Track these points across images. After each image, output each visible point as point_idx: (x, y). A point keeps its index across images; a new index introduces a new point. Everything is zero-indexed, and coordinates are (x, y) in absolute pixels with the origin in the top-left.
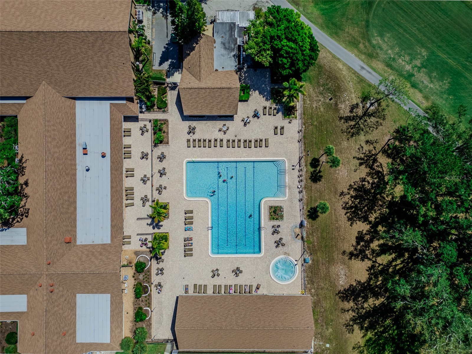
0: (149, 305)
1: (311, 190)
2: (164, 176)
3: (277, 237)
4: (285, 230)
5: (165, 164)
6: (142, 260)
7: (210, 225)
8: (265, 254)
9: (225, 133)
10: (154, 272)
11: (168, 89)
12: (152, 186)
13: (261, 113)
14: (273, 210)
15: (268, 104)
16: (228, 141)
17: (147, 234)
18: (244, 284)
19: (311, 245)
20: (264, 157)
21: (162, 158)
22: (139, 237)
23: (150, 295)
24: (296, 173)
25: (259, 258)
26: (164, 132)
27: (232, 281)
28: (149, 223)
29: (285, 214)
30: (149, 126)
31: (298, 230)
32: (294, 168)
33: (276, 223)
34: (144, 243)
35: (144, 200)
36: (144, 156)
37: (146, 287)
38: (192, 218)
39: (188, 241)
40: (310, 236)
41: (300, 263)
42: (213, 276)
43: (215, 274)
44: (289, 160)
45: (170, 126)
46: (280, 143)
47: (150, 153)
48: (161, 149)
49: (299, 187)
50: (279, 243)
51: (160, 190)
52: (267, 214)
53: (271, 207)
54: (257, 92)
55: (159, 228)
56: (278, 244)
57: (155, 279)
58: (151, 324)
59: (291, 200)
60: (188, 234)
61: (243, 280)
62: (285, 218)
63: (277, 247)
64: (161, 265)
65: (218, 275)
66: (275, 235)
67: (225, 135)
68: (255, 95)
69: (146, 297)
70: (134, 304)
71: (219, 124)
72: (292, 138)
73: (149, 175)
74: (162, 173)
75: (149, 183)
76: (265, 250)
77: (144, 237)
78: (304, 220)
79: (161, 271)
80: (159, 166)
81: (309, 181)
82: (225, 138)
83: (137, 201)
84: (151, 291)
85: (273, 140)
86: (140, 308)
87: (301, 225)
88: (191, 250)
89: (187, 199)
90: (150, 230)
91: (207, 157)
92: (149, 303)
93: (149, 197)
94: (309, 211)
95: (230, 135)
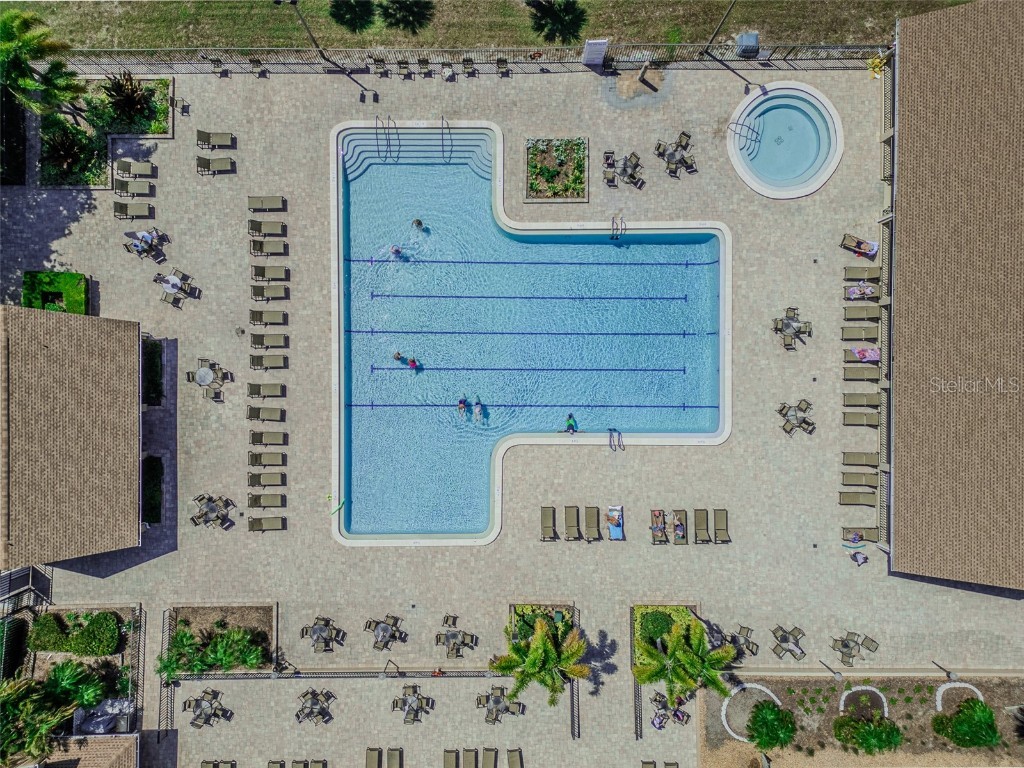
0: (925, 688)
1: (461, 26)
2: (403, 626)
3: (653, 169)
4: (626, 134)
5: (351, 622)
6: (743, 719)
7: (604, 439)
8: (719, 218)
9: (226, 376)
10: (788, 669)
11: (42, 608)
12: (442, 674)
13: (143, 229)
14: (543, 185)
15: (105, 198)
16: (256, 361)
17: (637, 695)
18: (839, 304)
19: (688, 30)
20: (327, 217)
21: (328, 635)
22: (648, 729)
23: (887, 685)
24: (393, 87)
25: (736, 240)
26: (222, 624)
27: (826, 354)
28: (591, 686)
29: (559, 134)
30: (190, 689)
31: (627, 82)
32: (369, 96)
33: (595, 171)
34: (673, 709)
35: (497, 706)
36: (318, 708)
37: (853, 699)
38: (574, 511)
39: (670, 528)
40: (651, 32)
41: (757, 76)
42: (807, 426)
43: (798, 419)
44: (340, 113)
45: (197, 602)
46: (269, 150)
47: (304, 685)
48: (289, 640)
49: (448, 72)
50: (679, 161)
51: (458, 642)
52: (557, 207)
53: (533, 190)
54: (55, 245)
55: (614, 646)
56: (683, 162)
57: (818, 662)
58: (1003, 683)
59: (503, 111)
60: (639, 527)
61: (824, 308)
62: (576, 135)
63: (690, 168)
64: (764, 639)
65: (804, 406)
66: (643, 174)
67: (238, 375)
68: (68, 254)
69: (892, 702)
70: (920, 749)
71: (189, 399)
72: (249, 101)
73: (397, 687)
74: (391, 633)
75: (428, 688)
76: (703, 214)
77: (650, 710)
78: (583, 58)
79: (785, 638)
80: (360, 649)
81: (426, 33)
82: (245, 375)
83: (505, 734)
84: (867, 681)
85: (257, 178)
86: (939, 724)
87: (606, 67)
88: (702, 515)
89: (497, 529)
90: (620, 682)
91: (326, 449)
92: (918, 689)
93: (484, 686)
94: (550, 38)
95: (235, 355)
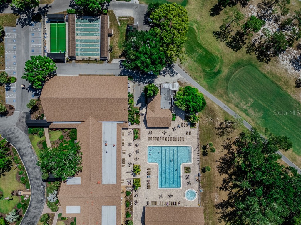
0: (132, 210)
1: (203, 160)
2: (138, 153)
3: (188, 180)
4: (191, 178)
5: (138, 148)
6: (128, 190)
7: (158, 175)
8: (182, 188)
9: (165, 134)
10: (134, 195)
11: (140, 115)
12: (133, 158)
13: (180, 125)
14: (186, 168)
15: (184, 122)
16: (166, 138)
17: (131, 179)
18: (173, 201)
19: (203, 184)
20: (182, 145)
21: (137, 145)
22: (127, 180)
23: (132, 206)
24: (196, 152)
25: (180, 190)
26: (138, 134)
27: (168, 200)
28: (132, 174)
29: (191, 170)
30: (132, 131)
31: (197, 178)
32: (195, 150)
33: (187, 174)
34: (129, 183)
35: (130, 164)
36: (130, 144)
37: (130, 202)
38: (150, 172)
39: (148, 183)
40: (203, 180)
41: (198, 192)
42: (160, 198)
43: (160, 196)
44: (193, 146)
45: (141, 131)
46: (189, 139)
47: (132, 143)
48: (137, 141)
49: (198, 158)
50: (188, 183)
51: (136, 159)
52: (184, 170)
53: (185, 167)
54: (178, 116)
55: (136, 176)
56: (188, 184)
57: (134, 199)
58: (132, 219)
59: (194, 164)
60: (148, 179)
61: (173, 199)
62: (191, 172)
63: (188, 185)
64: (137, 193)
65: (162, 197)
66: (187, 179)
67: (165, 135)
68: (178, 117)
69: (130, 207)
70: (125, 210)
71: (163, 130)
72: (194, 136)
73: (132, 153)
74: (137, 152)
75: (132, 156)
76: (183, 186)
77: (129, 180)
78: (200, 173)
79: (136, 195)
80: (136, 149)
81: (202, 156)
82: (165, 136)
83: (127, 164)
84: (132, 204)
85: (186, 137)
86: (128, 212)
87: (199, 175)
88: (150, 186)
89: (148, 163)
90: (132, 177)
91: (157, 145)
92: (132, 209)
93: (132, 163)
94: (202, 169)
95: (167, 135)
